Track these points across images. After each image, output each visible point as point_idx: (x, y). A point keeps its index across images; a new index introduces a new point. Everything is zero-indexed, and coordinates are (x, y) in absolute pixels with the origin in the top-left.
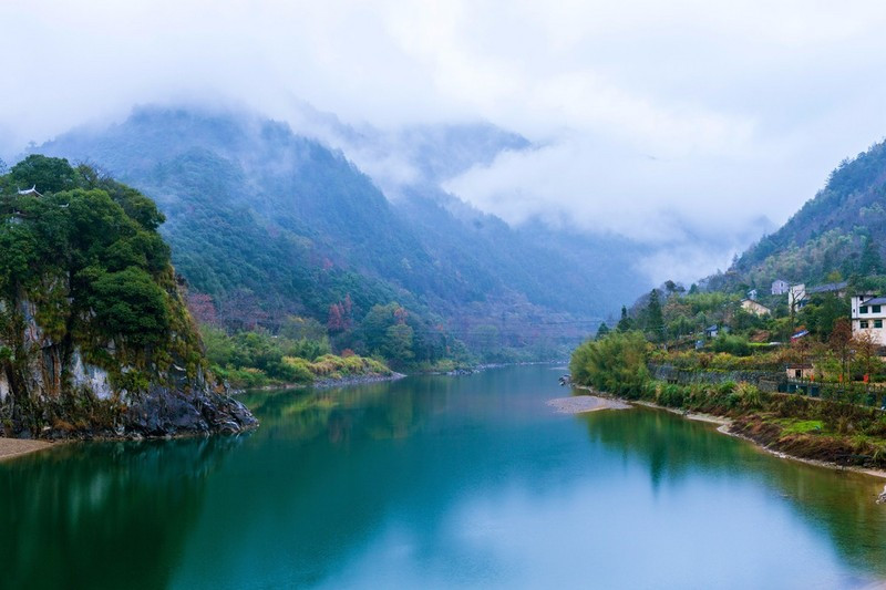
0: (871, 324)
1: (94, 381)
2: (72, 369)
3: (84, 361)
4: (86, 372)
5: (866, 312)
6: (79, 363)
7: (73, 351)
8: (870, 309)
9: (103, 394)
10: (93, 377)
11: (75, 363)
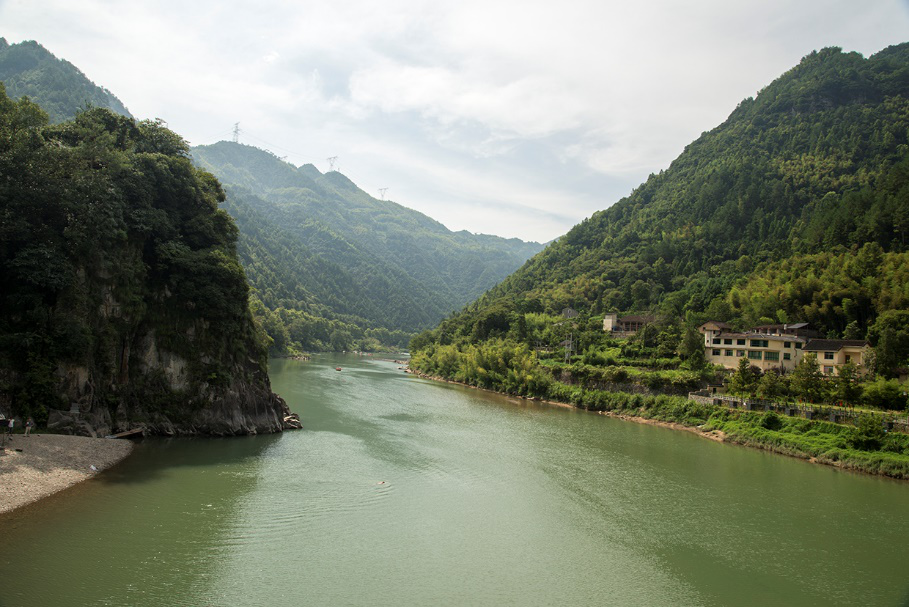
0: (723, 352)
1: (169, 370)
2: (143, 354)
3: (159, 347)
4: (160, 359)
5: (719, 343)
6: (153, 348)
7: (145, 334)
8: (722, 341)
9: (178, 386)
10: (168, 365)
11: (147, 348)
